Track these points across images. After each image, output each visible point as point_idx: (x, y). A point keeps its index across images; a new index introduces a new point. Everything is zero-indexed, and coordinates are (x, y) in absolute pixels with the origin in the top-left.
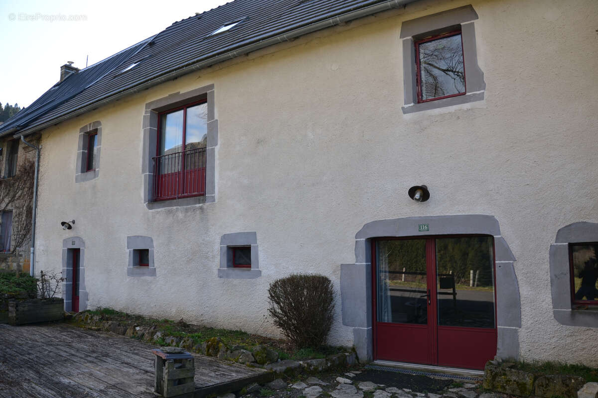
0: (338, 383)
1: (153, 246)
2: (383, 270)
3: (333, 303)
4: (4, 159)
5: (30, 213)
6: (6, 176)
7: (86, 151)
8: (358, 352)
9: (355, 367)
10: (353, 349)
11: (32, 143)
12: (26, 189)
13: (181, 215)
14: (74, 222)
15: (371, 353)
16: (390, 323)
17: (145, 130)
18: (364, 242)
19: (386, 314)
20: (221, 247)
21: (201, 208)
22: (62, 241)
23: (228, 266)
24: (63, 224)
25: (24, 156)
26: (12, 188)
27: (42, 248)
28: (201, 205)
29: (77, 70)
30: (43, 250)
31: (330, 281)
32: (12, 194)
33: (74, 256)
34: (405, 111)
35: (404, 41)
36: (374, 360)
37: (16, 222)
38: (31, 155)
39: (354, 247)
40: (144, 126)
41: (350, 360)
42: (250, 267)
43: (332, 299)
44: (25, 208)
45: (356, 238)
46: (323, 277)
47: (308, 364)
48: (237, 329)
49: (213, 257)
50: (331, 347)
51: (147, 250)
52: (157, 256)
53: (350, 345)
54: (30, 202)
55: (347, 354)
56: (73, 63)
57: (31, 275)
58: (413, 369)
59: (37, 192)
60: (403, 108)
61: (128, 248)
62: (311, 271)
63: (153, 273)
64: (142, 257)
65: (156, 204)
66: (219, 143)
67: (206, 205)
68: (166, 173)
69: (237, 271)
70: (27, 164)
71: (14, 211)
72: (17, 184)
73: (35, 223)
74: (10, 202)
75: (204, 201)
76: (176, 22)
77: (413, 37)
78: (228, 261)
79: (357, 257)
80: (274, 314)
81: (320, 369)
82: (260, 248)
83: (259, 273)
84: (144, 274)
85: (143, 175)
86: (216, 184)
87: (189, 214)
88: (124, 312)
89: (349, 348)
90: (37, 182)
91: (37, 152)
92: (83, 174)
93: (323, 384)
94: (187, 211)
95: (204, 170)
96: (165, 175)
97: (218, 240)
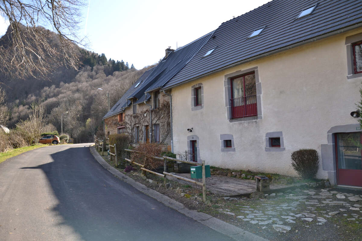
0: (322, 191)
1: (233, 138)
2: (341, 145)
3: (318, 161)
4: (153, 100)
5: (169, 125)
6: (154, 108)
7: (195, 96)
8: (330, 182)
9: (329, 187)
10: (328, 180)
11: (167, 93)
12: (166, 114)
13: (246, 125)
14: (192, 129)
15: (336, 182)
16: (345, 169)
17: (225, 88)
18: (331, 135)
19: (343, 166)
20: (266, 138)
21: (256, 122)
22: (187, 137)
23: (270, 146)
24: (188, 130)
25: (163, 99)
26: (158, 114)
27: (177, 140)
28: (255, 120)
29: (173, 50)
30: (177, 141)
31: (317, 152)
32: (158, 116)
33: (193, 143)
34: (348, 78)
35: (347, 46)
36: (337, 185)
37: (162, 129)
38: (167, 98)
39: (327, 137)
40: (225, 85)
41: (327, 184)
42: (280, 146)
43: (318, 159)
44: (166, 123)
45: (328, 133)
46: (314, 150)
47: (309, 184)
48: (274, 173)
49: (263, 142)
50: (318, 179)
51: (230, 141)
52: (236, 142)
53: (326, 178)
54: (168, 120)
55: (325, 182)
56: (170, 47)
57: (172, 152)
58: (355, 188)
59: (172, 115)
60: (347, 77)
61: (221, 140)
62: (308, 148)
63: (234, 150)
64: (228, 144)
65: (233, 120)
66: (262, 93)
67: (258, 120)
68: (235, 106)
69: (274, 148)
70: (165, 103)
71: (160, 124)
72: (161, 112)
73: (172, 130)
74: (158, 120)
75: (257, 118)
76: (224, 23)
77: (352, 44)
78: (270, 144)
79: (328, 141)
80: (294, 165)
81: (314, 186)
82: (284, 138)
83: (284, 149)
84: (229, 151)
85: (226, 108)
86: (262, 111)
87: (250, 124)
88: (220, 167)
89: (326, 180)
90: (172, 111)
91: (170, 97)
92: (195, 107)
93: (316, 191)
94: (249, 123)
95: (256, 104)
96: (236, 107)
97: (265, 135)
